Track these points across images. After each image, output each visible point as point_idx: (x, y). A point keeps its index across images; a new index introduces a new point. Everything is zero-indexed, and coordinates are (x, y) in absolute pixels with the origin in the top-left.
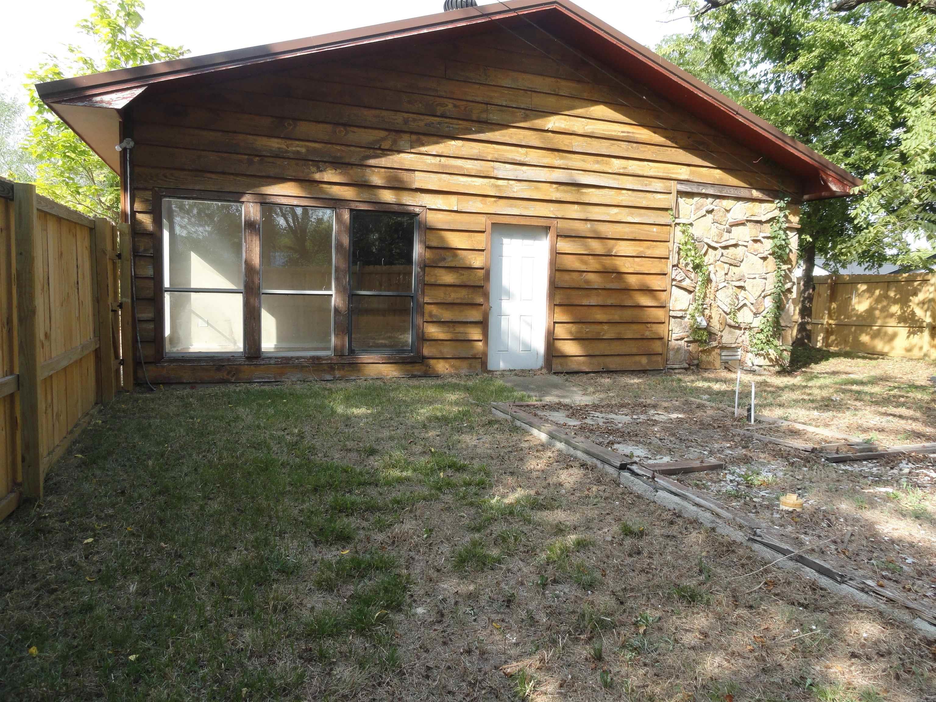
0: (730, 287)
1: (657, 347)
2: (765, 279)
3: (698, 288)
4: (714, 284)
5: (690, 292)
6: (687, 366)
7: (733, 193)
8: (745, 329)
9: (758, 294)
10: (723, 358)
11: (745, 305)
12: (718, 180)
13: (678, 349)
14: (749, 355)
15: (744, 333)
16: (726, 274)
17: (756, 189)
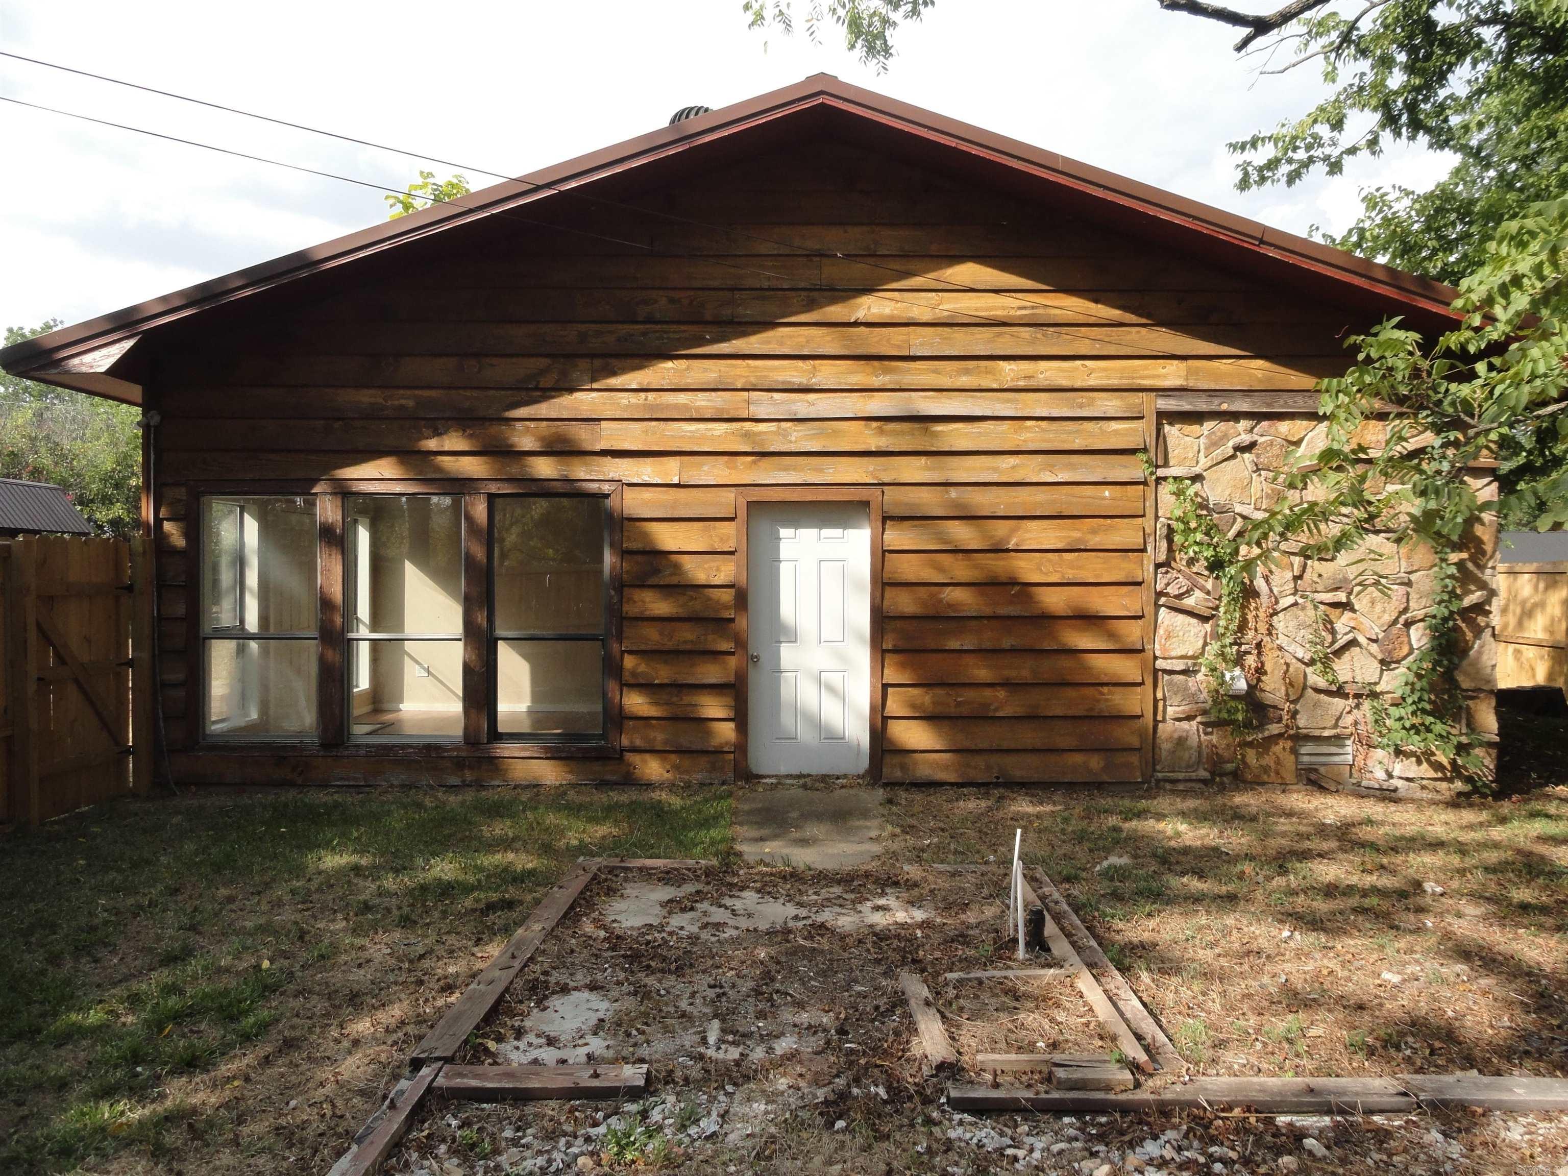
0: (1310, 606)
1: (1126, 735)
2: (1409, 584)
3: (1222, 610)
4: (1264, 600)
5: (1204, 619)
6: (1203, 774)
8: (1357, 696)
9: (1388, 618)
10: (1306, 759)
11: (1353, 643)
12: (1260, 381)
13: (1181, 742)
14: (1379, 753)
15: (1357, 706)
16: (1297, 578)
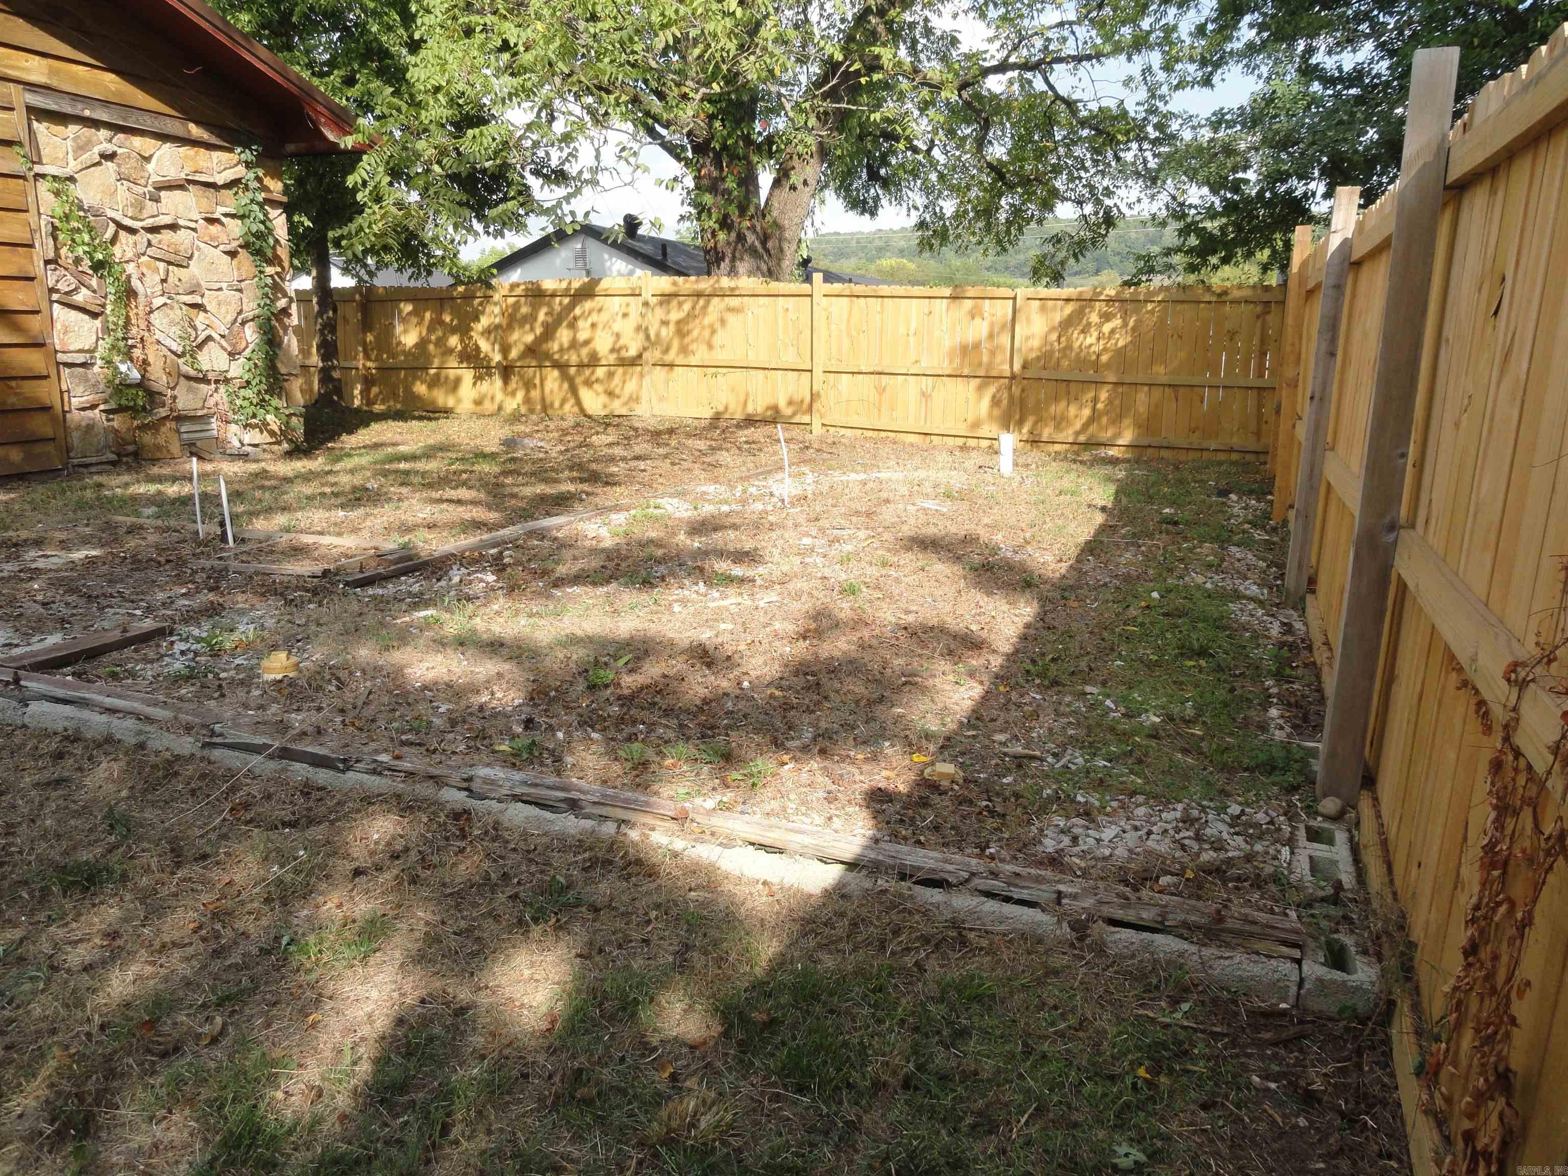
0: (176, 306)
1: (40, 425)
2: (240, 291)
3: (109, 308)
4: (141, 299)
5: (94, 315)
6: (113, 457)
7: (147, 123)
8: (217, 382)
9: (230, 318)
10: (185, 436)
11: (209, 338)
12: (114, 94)
13: (90, 428)
14: (233, 428)
15: (216, 390)
16: (164, 281)
17: (197, 123)
